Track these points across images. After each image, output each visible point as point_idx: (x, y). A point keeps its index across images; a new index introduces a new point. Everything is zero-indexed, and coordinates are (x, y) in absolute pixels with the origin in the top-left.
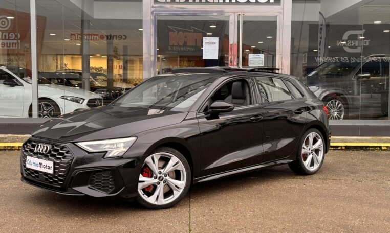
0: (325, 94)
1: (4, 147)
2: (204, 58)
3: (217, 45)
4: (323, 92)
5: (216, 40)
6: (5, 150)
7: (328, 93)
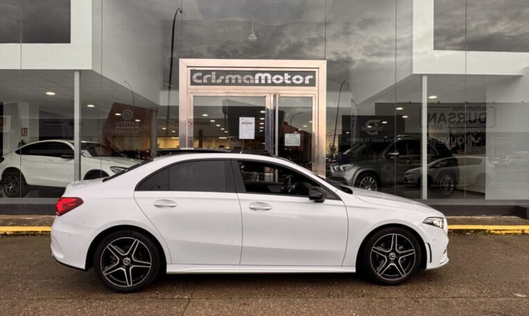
0: (359, 172)
1: (27, 232)
2: (240, 137)
3: (253, 125)
4: (359, 169)
5: (252, 120)
6: (27, 235)
7: (362, 170)
